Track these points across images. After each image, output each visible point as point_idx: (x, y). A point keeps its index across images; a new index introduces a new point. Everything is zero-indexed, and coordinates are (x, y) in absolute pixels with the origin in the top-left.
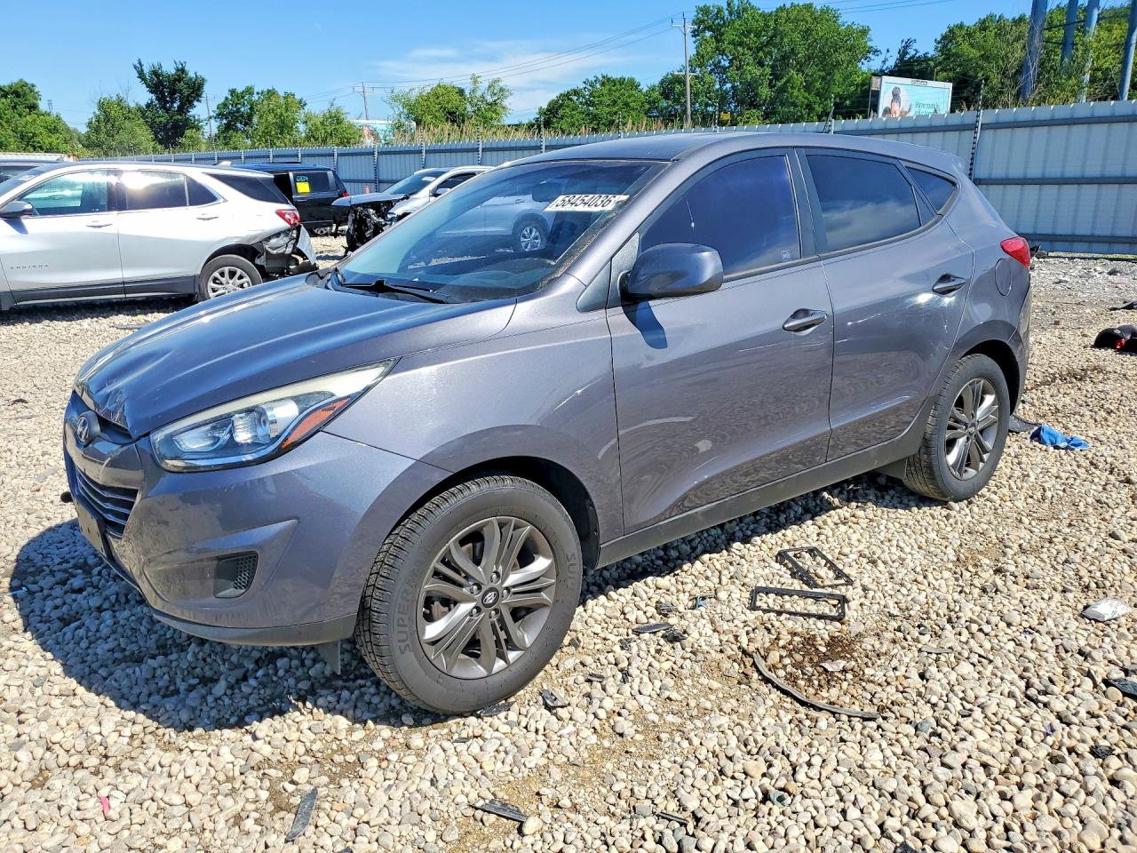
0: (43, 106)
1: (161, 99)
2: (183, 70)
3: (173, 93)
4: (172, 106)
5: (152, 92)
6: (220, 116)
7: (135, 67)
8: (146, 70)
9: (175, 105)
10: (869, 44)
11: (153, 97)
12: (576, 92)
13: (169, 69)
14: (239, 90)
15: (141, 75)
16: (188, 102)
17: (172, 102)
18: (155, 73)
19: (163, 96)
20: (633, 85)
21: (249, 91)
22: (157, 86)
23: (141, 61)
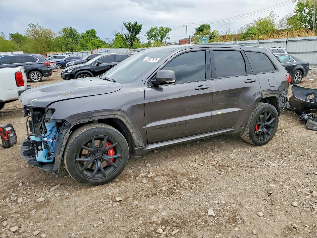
0: (97, 36)
1: (130, 32)
2: (136, 23)
3: (133, 30)
5: (128, 30)
6: (148, 35)
7: (124, 23)
8: (127, 24)
11: (128, 31)
13: (133, 23)
14: (154, 27)
15: (125, 25)
16: (137, 32)
17: (133, 32)
18: (129, 24)
19: (131, 31)
21: (156, 28)
22: (129, 28)
23: (125, 21)
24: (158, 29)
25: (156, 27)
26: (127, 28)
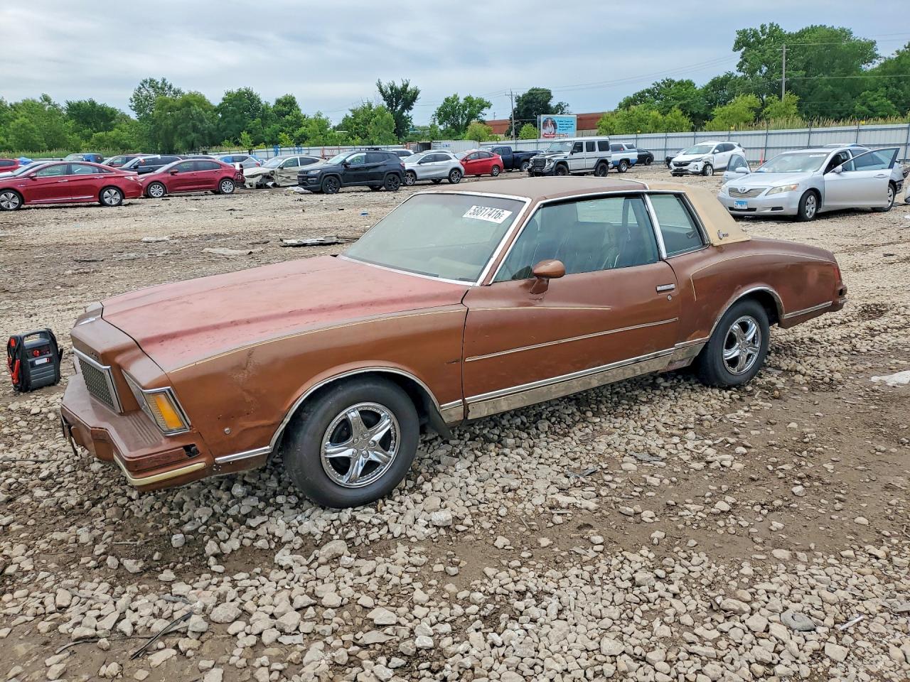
1: (390, 104)
2: (407, 85)
3: (397, 100)
4: (396, 108)
5: (385, 100)
6: (439, 115)
7: (376, 84)
8: (383, 88)
9: (399, 108)
10: (876, 52)
11: (385, 103)
12: (648, 91)
13: (399, 85)
15: (381, 91)
16: (407, 106)
17: (397, 106)
19: (392, 102)
20: (690, 84)
22: (389, 96)
23: (381, 81)
24: (462, 101)
25: (455, 96)
26: (384, 95)
